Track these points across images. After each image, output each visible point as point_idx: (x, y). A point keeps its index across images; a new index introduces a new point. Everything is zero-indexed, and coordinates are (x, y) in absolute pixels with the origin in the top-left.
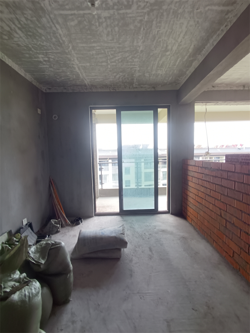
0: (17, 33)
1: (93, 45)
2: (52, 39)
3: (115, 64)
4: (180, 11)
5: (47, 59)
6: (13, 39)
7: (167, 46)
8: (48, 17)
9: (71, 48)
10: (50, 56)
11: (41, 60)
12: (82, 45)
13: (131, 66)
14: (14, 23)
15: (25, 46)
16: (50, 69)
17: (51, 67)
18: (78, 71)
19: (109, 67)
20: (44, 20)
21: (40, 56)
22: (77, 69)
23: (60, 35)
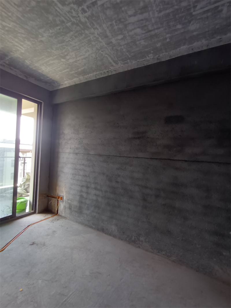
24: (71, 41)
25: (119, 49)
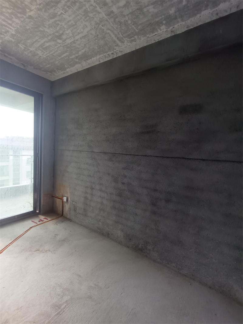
24: (64, 14)
25: (123, 21)
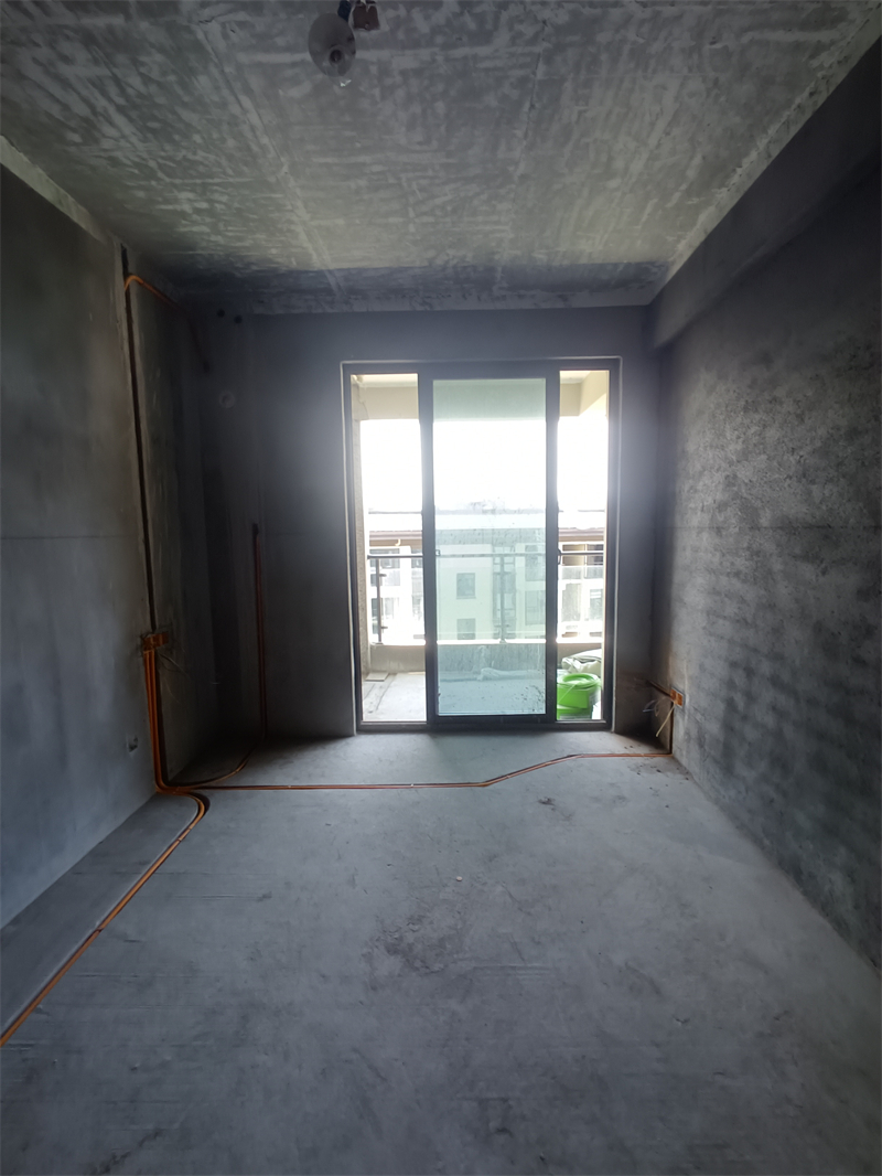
0: (112, 124)
1: (362, 159)
2: (223, 140)
3: (431, 219)
4: (656, 47)
5: (204, 205)
6: (96, 141)
7: (610, 159)
8: (214, 71)
9: (285, 169)
10: (216, 196)
11: (187, 208)
12: (322, 160)
13: (488, 228)
14: (104, 94)
15: (136, 165)
16: (213, 238)
17: (218, 233)
18: (307, 245)
19: (412, 228)
20: (202, 83)
21: (184, 195)
22: (303, 236)
23: (253, 129)
